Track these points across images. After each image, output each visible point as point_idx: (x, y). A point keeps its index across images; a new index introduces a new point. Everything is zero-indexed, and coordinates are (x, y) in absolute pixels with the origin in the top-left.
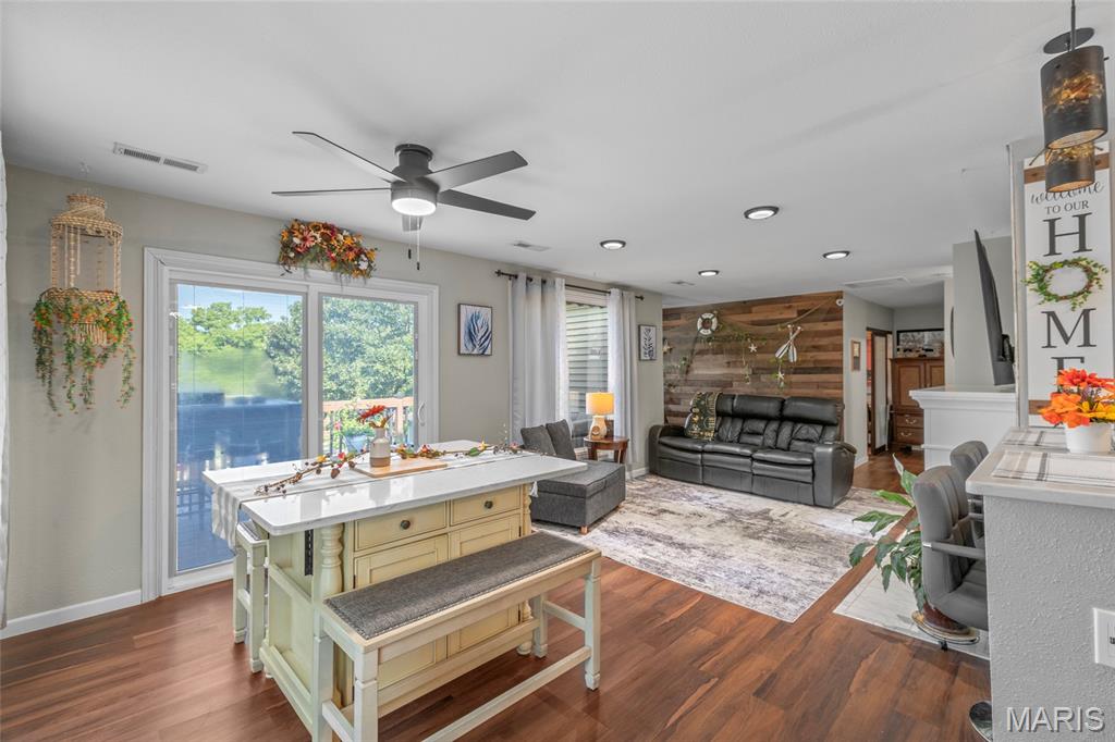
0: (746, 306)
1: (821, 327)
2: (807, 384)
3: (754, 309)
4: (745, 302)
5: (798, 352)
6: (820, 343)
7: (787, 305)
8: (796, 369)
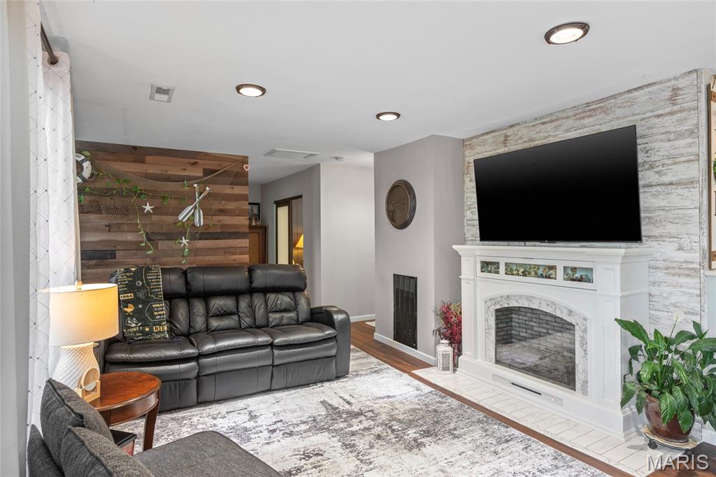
0: (137, 153)
1: (228, 190)
2: (214, 251)
3: (149, 159)
4: (135, 148)
5: (203, 215)
6: (227, 207)
7: (193, 161)
8: (202, 234)
